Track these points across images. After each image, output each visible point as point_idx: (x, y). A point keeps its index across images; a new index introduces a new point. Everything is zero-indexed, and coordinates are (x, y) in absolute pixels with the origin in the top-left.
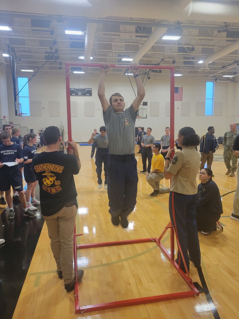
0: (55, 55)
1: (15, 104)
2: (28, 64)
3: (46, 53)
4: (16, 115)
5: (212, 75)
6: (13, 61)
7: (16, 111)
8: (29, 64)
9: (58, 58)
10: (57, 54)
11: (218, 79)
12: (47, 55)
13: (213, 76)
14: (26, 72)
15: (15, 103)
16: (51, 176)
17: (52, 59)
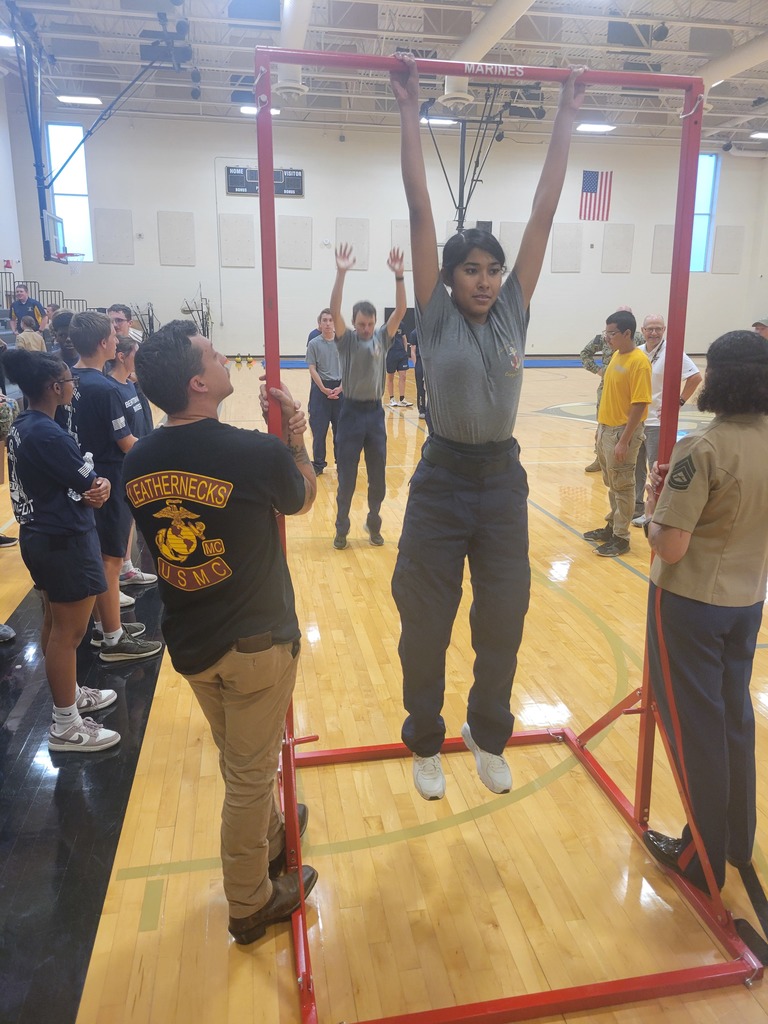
0: (177, 44)
1: (42, 219)
2: (81, 75)
3: (145, 34)
4: (48, 257)
5: (716, 131)
6: (30, 63)
7: (47, 245)
8: (86, 76)
9: (186, 54)
10: (183, 39)
11: (735, 144)
12: (148, 42)
13: (719, 135)
14: (75, 105)
15: (42, 214)
16: (186, 521)
17: (166, 57)
